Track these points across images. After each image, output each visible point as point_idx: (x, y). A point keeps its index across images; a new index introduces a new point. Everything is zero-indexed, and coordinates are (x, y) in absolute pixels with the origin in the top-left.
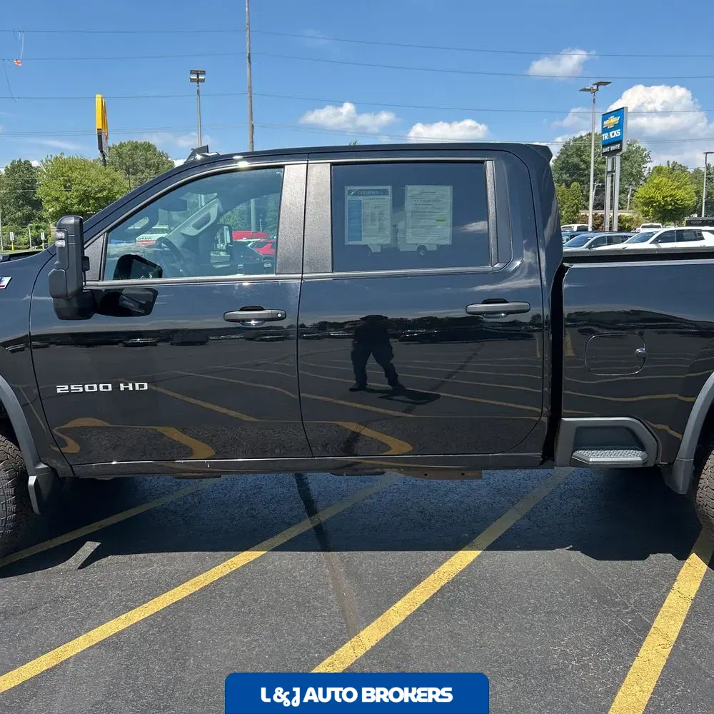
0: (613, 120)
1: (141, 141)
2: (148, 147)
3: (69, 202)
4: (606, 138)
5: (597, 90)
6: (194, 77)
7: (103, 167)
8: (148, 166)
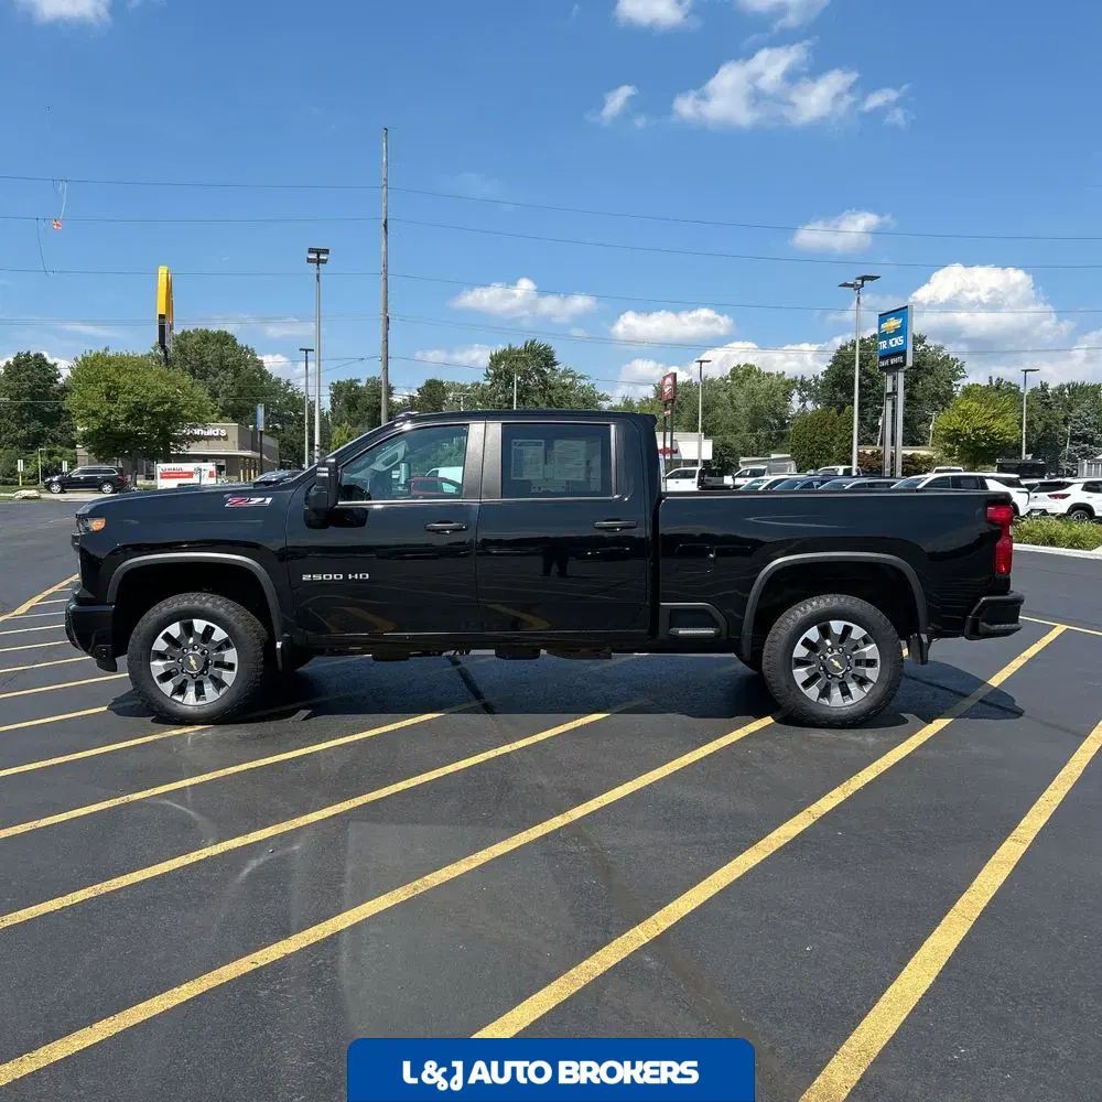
0: (894, 323)
1: (214, 329)
2: (225, 339)
3: (113, 418)
4: (884, 347)
5: (862, 286)
6: (314, 256)
7: (164, 370)
8: (223, 367)
